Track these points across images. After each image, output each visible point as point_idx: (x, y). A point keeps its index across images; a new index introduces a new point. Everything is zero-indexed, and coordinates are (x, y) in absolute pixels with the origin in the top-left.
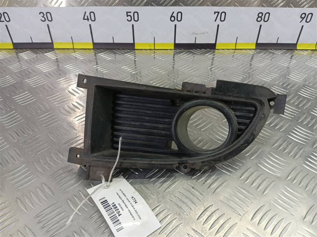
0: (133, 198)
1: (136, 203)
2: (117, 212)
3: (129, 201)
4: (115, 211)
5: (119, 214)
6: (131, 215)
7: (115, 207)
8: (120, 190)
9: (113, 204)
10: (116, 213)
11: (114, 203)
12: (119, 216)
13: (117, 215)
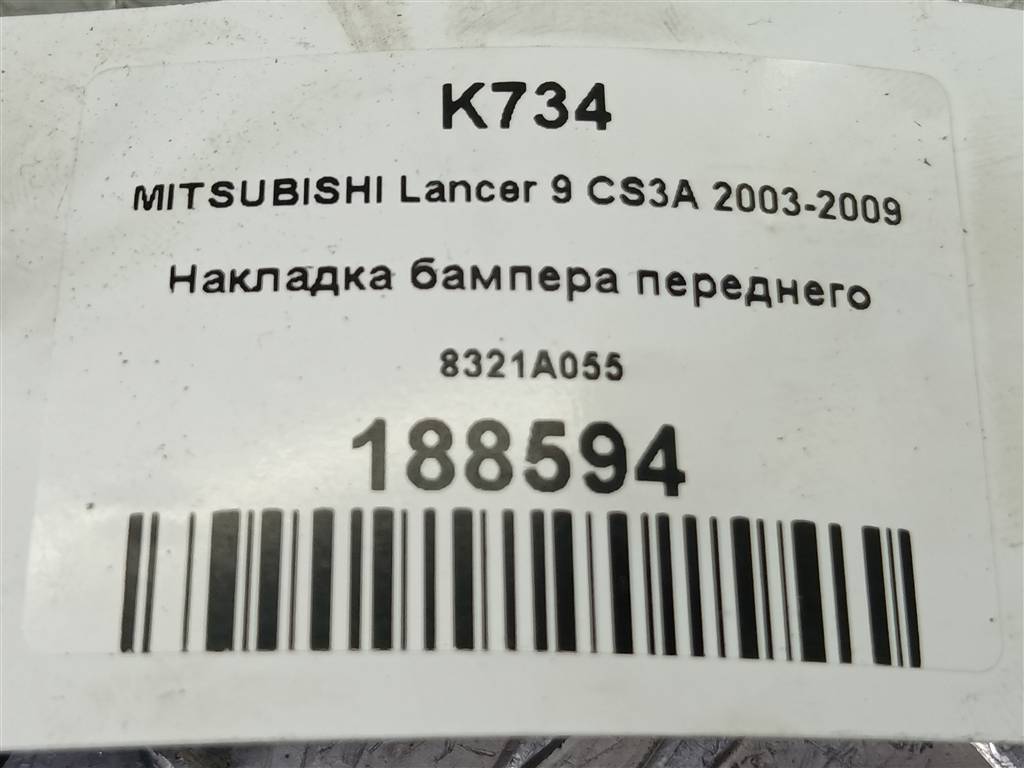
0: (490, 104)
1: (602, 118)
2: (580, 467)
3: (510, 191)
4: (549, 503)
5: (645, 473)
6: (758, 292)
7: (460, 453)
8: (150, 199)
9: (398, 451)
10: (602, 506)
11: (375, 435)
12: (672, 479)
13: (640, 499)
